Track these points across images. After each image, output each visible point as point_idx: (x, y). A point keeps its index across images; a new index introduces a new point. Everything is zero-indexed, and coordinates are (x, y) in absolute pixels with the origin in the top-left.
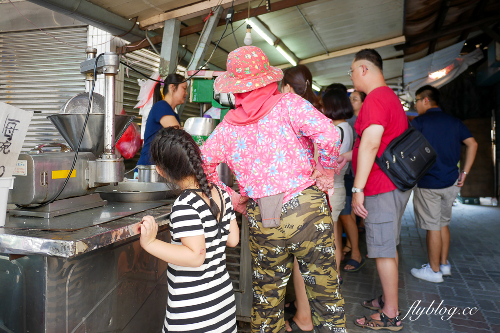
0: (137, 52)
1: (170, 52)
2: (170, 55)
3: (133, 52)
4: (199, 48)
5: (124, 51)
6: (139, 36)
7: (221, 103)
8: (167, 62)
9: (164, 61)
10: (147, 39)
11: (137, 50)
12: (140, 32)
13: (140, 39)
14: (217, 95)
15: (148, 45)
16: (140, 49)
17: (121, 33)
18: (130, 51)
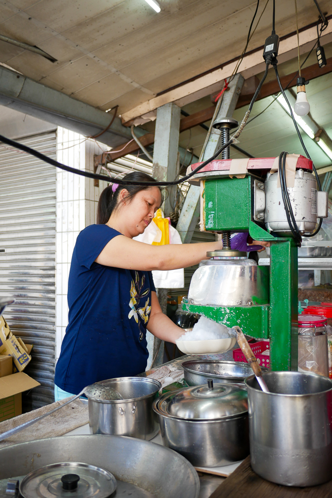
0: (119, 160)
1: (167, 154)
2: (167, 158)
3: (116, 161)
4: (210, 143)
5: (105, 160)
6: (122, 136)
7: (270, 229)
8: (162, 169)
9: (159, 167)
10: (134, 140)
11: (120, 157)
12: (124, 130)
13: (124, 140)
14: (260, 212)
15: (137, 148)
16: (123, 156)
17: (95, 131)
18: (112, 159)
